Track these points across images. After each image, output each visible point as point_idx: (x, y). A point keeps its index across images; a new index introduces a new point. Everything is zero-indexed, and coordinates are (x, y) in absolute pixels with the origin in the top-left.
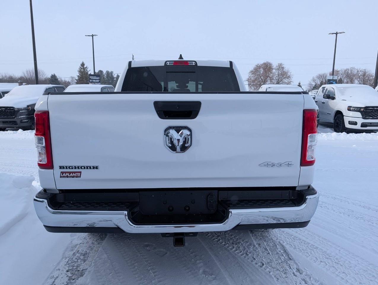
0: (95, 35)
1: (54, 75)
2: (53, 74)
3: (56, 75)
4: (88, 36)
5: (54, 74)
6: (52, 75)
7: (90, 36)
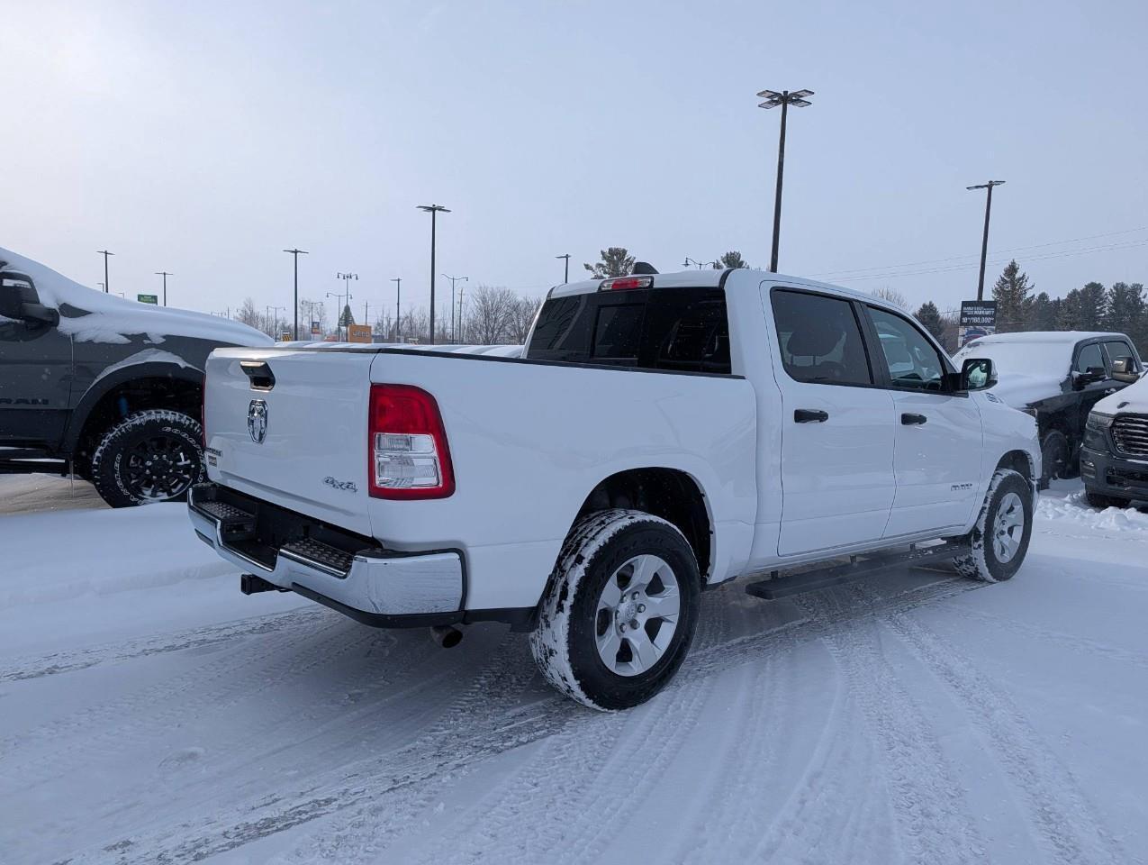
0: (998, 183)
1: (931, 305)
2: (928, 304)
3: (936, 305)
4: (977, 187)
5: (930, 302)
6: (924, 305)
7: (982, 187)
